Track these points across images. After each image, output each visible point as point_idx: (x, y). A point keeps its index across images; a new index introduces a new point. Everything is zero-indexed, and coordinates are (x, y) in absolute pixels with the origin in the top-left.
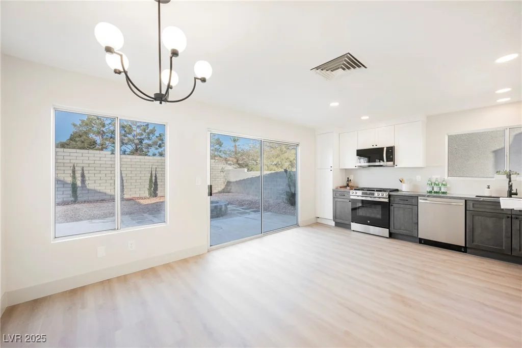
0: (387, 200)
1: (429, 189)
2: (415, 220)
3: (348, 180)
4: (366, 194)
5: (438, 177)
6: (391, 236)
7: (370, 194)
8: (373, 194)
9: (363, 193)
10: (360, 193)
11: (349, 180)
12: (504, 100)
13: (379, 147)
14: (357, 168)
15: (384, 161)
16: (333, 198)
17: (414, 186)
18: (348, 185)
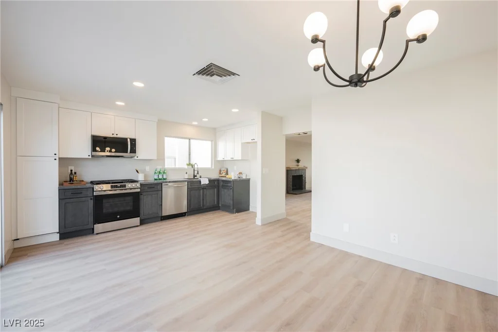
0: (139, 190)
1: (156, 177)
3: (71, 173)
4: (116, 187)
5: (161, 167)
7: (121, 186)
8: (125, 186)
9: (112, 187)
10: (107, 187)
11: (73, 174)
12: (195, 123)
13: (121, 135)
14: (90, 157)
15: (127, 152)
16: (60, 199)
17: (145, 176)
18: (71, 180)
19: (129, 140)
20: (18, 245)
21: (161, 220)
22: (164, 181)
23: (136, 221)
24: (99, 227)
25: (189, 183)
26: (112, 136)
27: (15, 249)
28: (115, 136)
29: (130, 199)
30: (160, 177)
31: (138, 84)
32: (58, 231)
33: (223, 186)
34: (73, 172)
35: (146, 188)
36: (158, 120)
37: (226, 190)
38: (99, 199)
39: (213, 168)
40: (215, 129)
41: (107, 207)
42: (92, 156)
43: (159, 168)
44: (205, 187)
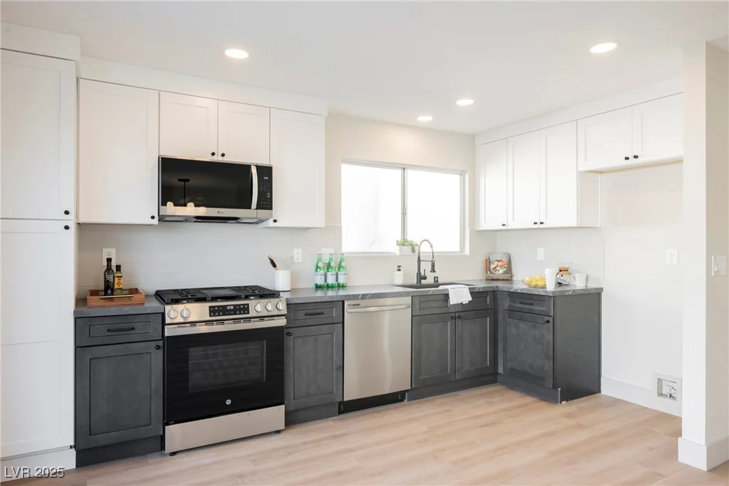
0: (282, 322)
1: (320, 281)
2: (336, 360)
3: (109, 269)
4: (224, 311)
5: (332, 251)
6: (291, 420)
7: (237, 310)
8: (245, 309)
9: (213, 311)
10: (197, 311)
11: (111, 269)
12: (425, 119)
13: (230, 158)
14: (155, 221)
15: (249, 207)
16: (78, 348)
18: (109, 288)
19: (254, 171)
21: (340, 412)
23: (276, 414)
25: (416, 303)
26: (208, 158)
28: (218, 159)
30: (332, 280)
32: (72, 443)
34: (114, 264)
35: (301, 315)
36: (329, 113)
38: (178, 348)
39: (467, 252)
40: (473, 137)
42: (162, 219)
43: (327, 253)
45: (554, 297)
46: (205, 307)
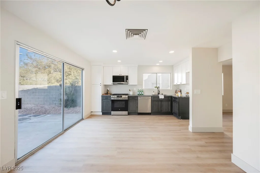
0: (127, 99)
1: (138, 93)
2: (137, 106)
3: (107, 91)
4: (119, 97)
5: (141, 89)
6: (129, 114)
8: (122, 97)
9: (117, 97)
11: (108, 91)
12: (158, 64)
13: (122, 75)
14: (112, 84)
15: (124, 82)
16: (102, 100)
17: (134, 93)
18: (107, 93)
19: (125, 77)
20: (92, 114)
21: (138, 114)
22: (142, 95)
23: (126, 113)
24: (113, 113)
25: (152, 98)
26: (119, 75)
27: (91, 115)
28: (120, 75)
29: (124, 102)
30: (140, 93)
31: (115, 51)
32: (101, 111)
33: (174, 100)
34: (108, 90)
35: (131, 98)
36: (138, 66)
37: (175, 103)
38: (113, 101)
39: (171, 89)
40: (173, 66)
41: (116, 105)
43: (140, 89)
44: (161, 100)
45: (179, 98)
46: (116, 96)
